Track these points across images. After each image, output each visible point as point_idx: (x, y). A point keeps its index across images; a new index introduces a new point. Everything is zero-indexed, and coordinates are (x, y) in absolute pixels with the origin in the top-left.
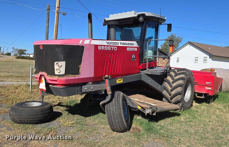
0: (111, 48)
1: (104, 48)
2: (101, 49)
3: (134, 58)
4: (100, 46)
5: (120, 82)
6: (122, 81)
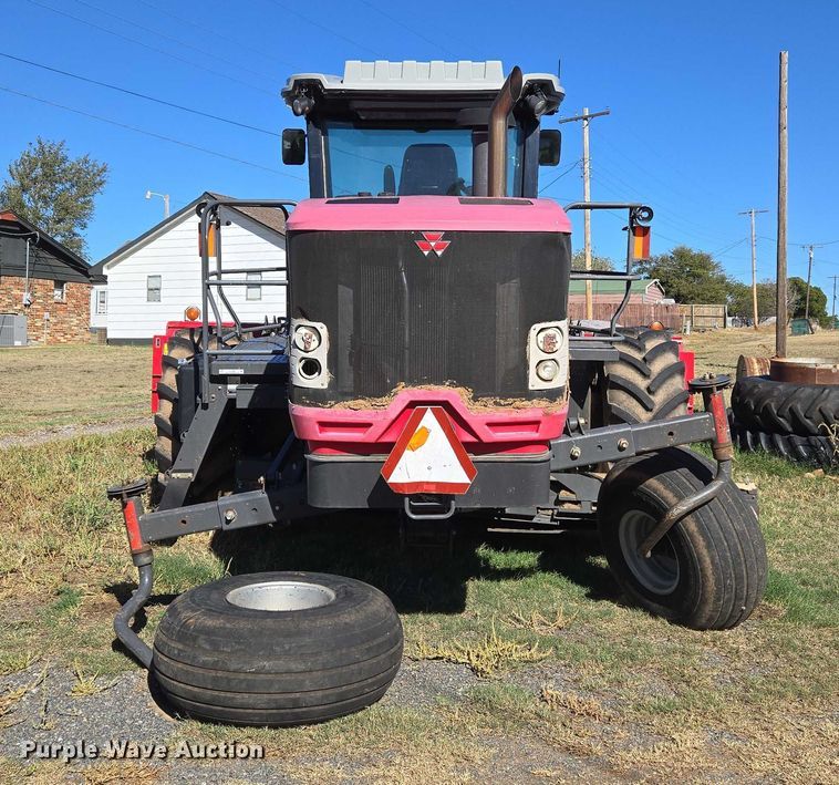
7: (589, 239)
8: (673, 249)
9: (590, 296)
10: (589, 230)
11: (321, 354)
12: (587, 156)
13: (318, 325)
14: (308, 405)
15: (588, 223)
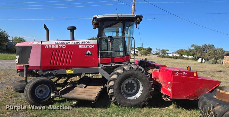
0: (59, 47)
1: (51, 47)
2: (47, 47)
3: (90, 54)
4: (46, 46)
5: (71, 72)
6: (73, 72)
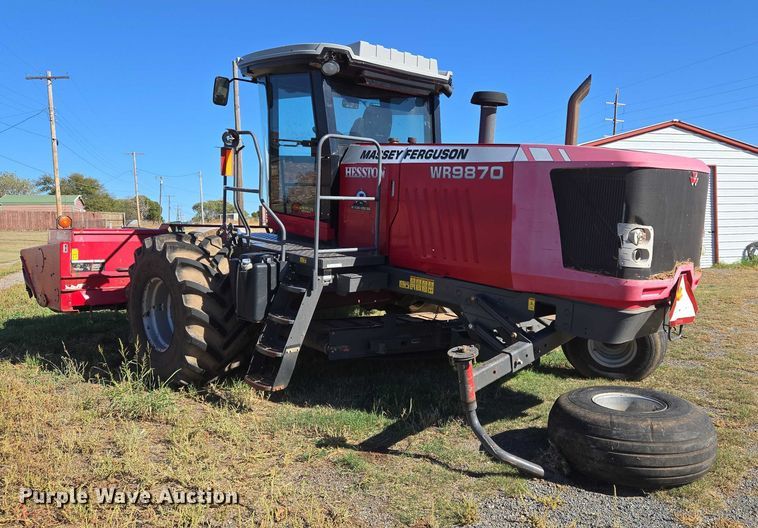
7: (57, 166)
8: (69, 175)
9: (60, 206)
10: (56, 159)
11: (649, 246)
12: (52, 106)
13: (650, 228)
14: (639, 279)
15: (56, 154)
